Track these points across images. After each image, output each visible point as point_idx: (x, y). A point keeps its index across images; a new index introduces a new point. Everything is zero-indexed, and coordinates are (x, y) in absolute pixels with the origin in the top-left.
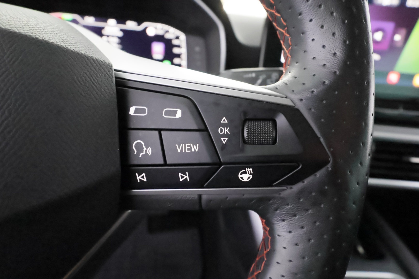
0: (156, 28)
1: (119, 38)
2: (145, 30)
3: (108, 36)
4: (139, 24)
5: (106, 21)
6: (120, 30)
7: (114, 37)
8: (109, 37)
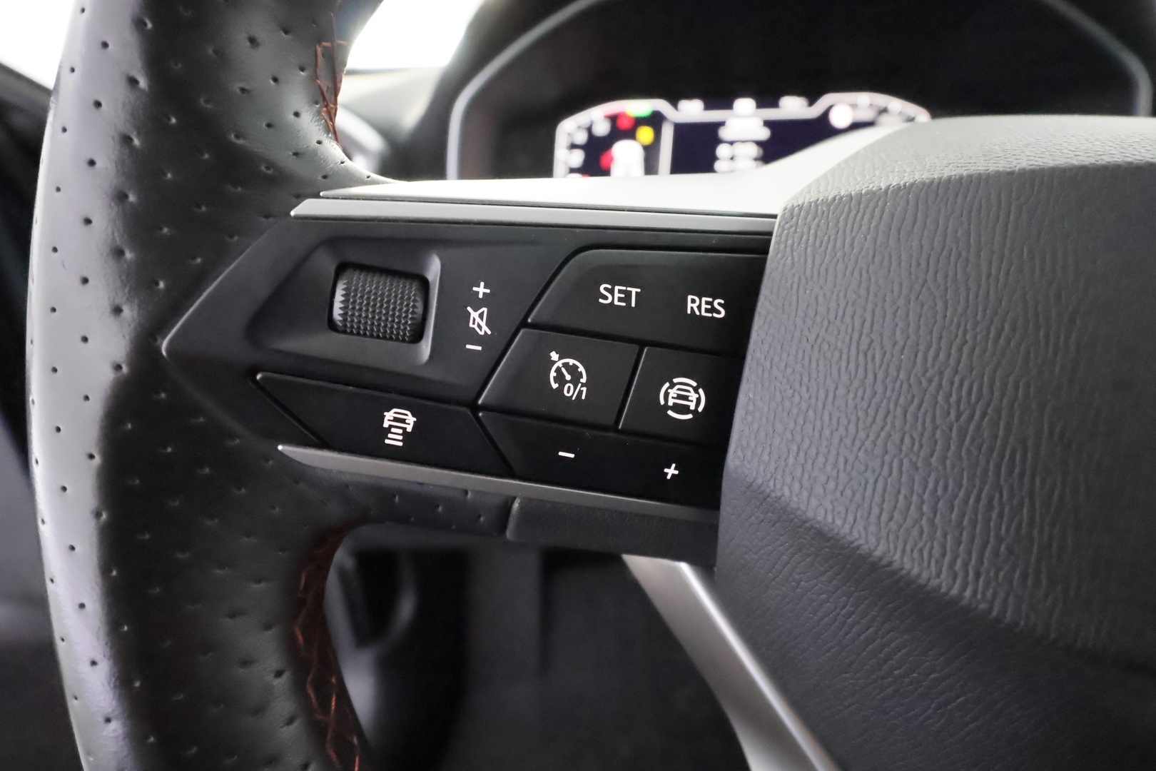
0: (854, 106)
1: (759, 143)
2: (825, 115)
3: (732, 143)
4: (812, 101)
5: (729, 106)
6: (762, 123)
7: (746, 143)
8: (735, 145)
